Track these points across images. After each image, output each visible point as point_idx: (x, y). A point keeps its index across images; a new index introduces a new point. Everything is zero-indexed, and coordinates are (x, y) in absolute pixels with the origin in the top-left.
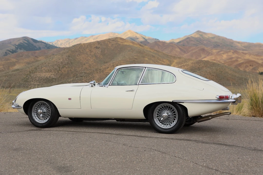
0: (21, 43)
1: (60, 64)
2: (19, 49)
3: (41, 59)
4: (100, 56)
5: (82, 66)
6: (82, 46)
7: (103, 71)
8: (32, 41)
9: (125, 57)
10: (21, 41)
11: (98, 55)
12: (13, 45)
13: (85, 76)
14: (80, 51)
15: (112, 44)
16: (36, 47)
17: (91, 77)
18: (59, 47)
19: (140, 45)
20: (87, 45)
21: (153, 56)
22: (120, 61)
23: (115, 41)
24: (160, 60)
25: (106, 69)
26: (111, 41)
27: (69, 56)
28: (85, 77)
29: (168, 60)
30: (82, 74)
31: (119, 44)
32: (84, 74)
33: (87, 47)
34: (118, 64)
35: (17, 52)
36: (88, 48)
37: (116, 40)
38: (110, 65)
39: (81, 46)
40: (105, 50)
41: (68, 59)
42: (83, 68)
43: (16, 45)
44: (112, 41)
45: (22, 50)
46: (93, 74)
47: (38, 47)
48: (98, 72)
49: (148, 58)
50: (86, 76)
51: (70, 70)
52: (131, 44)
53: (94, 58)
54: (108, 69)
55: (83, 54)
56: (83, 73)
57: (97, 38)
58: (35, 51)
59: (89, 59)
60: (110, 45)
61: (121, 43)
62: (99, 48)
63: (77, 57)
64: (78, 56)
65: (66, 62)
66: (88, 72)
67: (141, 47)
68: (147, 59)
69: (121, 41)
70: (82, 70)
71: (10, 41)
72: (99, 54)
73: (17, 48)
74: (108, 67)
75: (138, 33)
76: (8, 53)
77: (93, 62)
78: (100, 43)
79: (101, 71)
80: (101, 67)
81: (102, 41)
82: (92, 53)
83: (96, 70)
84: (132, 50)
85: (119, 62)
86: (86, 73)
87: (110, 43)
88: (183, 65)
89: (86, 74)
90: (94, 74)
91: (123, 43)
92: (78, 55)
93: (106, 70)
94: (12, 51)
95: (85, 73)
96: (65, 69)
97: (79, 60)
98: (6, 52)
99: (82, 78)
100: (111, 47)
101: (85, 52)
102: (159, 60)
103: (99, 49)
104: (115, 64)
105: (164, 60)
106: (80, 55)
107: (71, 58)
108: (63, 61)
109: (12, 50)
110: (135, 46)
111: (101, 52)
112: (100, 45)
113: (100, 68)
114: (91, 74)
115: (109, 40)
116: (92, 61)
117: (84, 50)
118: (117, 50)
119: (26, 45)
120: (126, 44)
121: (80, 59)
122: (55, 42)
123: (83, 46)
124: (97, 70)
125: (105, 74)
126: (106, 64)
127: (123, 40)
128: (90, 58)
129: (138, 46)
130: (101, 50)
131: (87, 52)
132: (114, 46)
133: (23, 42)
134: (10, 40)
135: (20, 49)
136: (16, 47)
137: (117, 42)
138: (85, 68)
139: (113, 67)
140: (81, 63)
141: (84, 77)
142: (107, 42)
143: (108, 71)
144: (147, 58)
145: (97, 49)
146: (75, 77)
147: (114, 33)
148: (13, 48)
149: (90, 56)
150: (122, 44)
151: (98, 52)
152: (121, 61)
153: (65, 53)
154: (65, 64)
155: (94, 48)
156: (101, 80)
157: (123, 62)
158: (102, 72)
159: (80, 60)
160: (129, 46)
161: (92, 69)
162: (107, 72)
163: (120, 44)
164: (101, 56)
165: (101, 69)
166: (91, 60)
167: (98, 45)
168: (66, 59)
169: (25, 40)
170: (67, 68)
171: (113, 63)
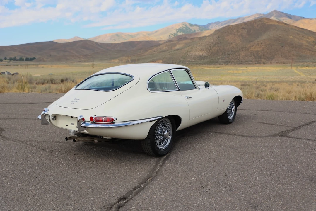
0: (181, 28)
1: (211, 44)
2: (179, 32)
6: (230, 27)
7: (248, 50)
8: (189, 25)
9: (269, 36)
10: (181, 26)
12: (175, 30)
14: (228, 32)
15: (258, 24)
16: (191, 30)
17: (237, 55)
20: (235, 27)
22: (265, 40)
24: (305, 38)
26: (257, 22)
27: (219, 37)
29: (313, 37)
30: (229, 52)
31: (264, 24)
34: (262, 42)
36: (235, 29)
37: (261, 21)
38: (255, 43)
40: (251, 30)
41: (217, 40)
42: (230, 47)
43: (177, 29)
48: (244, 50)
49: (293, 36)
51: (219, 49)
52: (276, 23)
53: (240, 38)
55: (231, 35)
56: (231, 52)
57: (243, 20)
60: (256, 25)
61: (267, 23)
62: (245, 29)
63: (226, 38)
64: (226, 37)
65: (216, 42)
66: (234, 50)
67: (286, 26)
68: (291, 37)
69: (266, 21)
70: (229, 49)
73: (178, 32)
74: (253, 46)
76: (171, 36)
77: (239, 41)
78: (247, 24)
79: (247, 49)
80: (247, 46)
81: (248, 22)
82: (239, 34)
83: (242, 48)
84: (276, 29)
87: (256, 23)
93: (251, 48)
94: (174, 34)
95: (232, 51)
96: (215, 48)
99: (229, 56)
100: (257, 27)
102: (303, 38)
104: (259, 42)
105: (310, 37)
106: (228, 35)
107: (220, 39)
108: (213, 41)
109: (174, 33)
110: (280, 25)
111: (247, 32)
112: (246, 26)
115: (255, 21)
117: (232, 31)
118: (262, 30)
119: (184, 29)
120: (271, 23)
126: (251, 43)
128: (237, 38)
130: (247, 31)
131: (234, 33)
132: (260, 26)
135: (180, 32)
136: (177, 31)
137: (262, 23)
138: (232, 47)
140: (229, 43)
141: (231, 55)
142: (253, 23)
143: (253, 49)
145: (243, 30)
146: (223, 55)
149: (237, 36)
153: (215, 34)
154: (215, 44)
155: (241, 28)
156: (246, 57)
157: (267, 40)
158: (247, 50)
159: (228, 40)
160: (274, 25)
161: (238, 47)
163: (266, 24)
164: (247, 35)
168: (216, 39)
169: (184, 25)
170: (216, 47)
171: (258, 42)
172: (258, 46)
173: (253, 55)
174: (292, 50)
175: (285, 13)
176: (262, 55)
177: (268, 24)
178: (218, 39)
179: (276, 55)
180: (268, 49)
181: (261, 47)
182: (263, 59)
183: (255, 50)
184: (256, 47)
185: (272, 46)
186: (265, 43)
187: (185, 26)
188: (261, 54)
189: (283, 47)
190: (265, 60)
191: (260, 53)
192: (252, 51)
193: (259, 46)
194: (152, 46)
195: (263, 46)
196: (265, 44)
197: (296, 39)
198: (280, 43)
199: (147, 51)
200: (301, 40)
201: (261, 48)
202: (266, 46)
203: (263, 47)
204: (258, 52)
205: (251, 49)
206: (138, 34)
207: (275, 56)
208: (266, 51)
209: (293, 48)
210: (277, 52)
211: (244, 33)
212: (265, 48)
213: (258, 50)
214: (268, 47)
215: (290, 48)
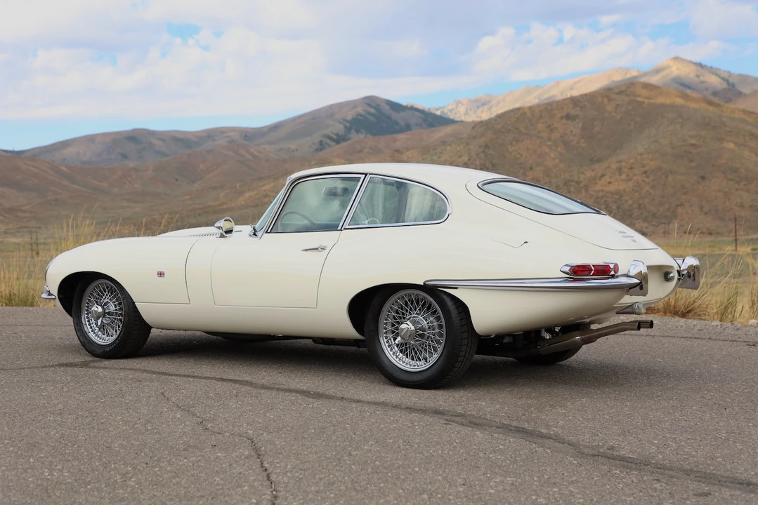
0: (361, 115)
2: (353, 131)
3: (410, 156)
4: (578, 142)
5: (525, 174)
6: (525, 113)
7: (586, 188)
8: (387, 107)
9: (657, 141)
10: (360, 110)
11: (571, 138)
12: (340, 122)
14: (517, 129)
15: (618, 103)
16: (396, 123)
18: (460, 120)
19: (710, 103)
20: (540, 111)
22: (641, 154)
23: (627, 95)
25: (598, 181)
26: (613, 96)
27: (486, 146)
31: (638, 102)
33: (541, 115)
34: (633, 164)
35: (349, 139)
36: (541, 121)
37: (628, 92)
38: (609, 167)
39: (521, 115)
40: (596, 123)
41: (482, 155)
43: (346, 120)
44: (617, 94)
45: (362, 133)
47: (402, 123)
48: (572, 189)
49: (735, 143)
52: (679, 101)
53: (559, 149)
54: (604, 179)
55: (527, 139)
57: (571, 89)
58: (394, 135)
59: (546, 153)
60: (609, 108)
61: (646, 101)
62: (575, 120)
63: (511, 149)
64: (511, 144)
67: (711, 108)
68: (731, 146)
69: (644, 92)
71: (330, 112)
72: (574, 136)
73: (348, 130)
74: (603, 176)
75: (706, 66)
76: (326, 144)
78: (580, 101)
79: (582, 185)
80: (582, 176)
81: (586, 95)
82: (556, 135)
84: (680, 120)
85: (639, 157)
87: (610, 100)
91: (651, 99)
93: (596, 184)
94: (335, 137)
97: (515, 156)
98: (321, 142)
100: (613, 114)
101: (535, 132)
103: (575, 123)
104: (623, 164)
106: (517, 141)
107: (491, 152)
108: (469, 160)
109: (337, 135)
110: (693, 105)
111: (583, 128)
112: (578, 108)
113: (579, 178)
115: (608, 93)
116: (554, 159)
117: (532, 125)
118: (632, 123)
119: (371, 118)
120: (660, 100)
121: (519, 154)
122: (450, 108)
123: (528, 113)
124: (569, 184)
125: (592, 196)
126: (596, 166)
127: (651, 90)
128: (547, 150)
129: (703, 105)
130: (580, 125)
131: (539, 132)
132: (623, 109)
133: (365, 111)
134: (331, 107)
135: (358, 131)
136: (346, 127)
137: (632, 98)
139: (618, 174)
140: (523, 166)
142: (600, 99)
143: (603, 185)
144: (732, 142)
145: (569, 122)
147: (628, 70)
148: (339, 129)
149: (549, 143)
150: (650, 103)
151: (571, 132)
152: (645, 156)
153: (474, 138)
155: (562, 118)
157: (650, 156)
158: (583, 190)
159: (518, 156)
160: (672, 107)
161: (553, 181)
162: (601, 188)
163: (643, 103)
164: (583, 141)
165: (581, 179)
166: (552, 156)
167: (574, 108)
168: (478, 154)
169: (369, 105)
171: (620, 162)
172: (620, 175)
174: (737, 190)
175: (711, 67)
176: (635, 205)
177: (652, 101)
178: (484, 152)
179: (682, 205)
180: (653, 187)
181: (630, 180)
182: (638, 219)
183: (612, 188)
184: (613, 180)
185: (667, 177)
186: (644, 167)
187: (372, 111)
188: (630, 202)
189: (703, 178)
190: (646, 225)
191: (627, 201)
192: (601, 194)
193: (624, 177)
194: (260, 179)
195: (636, 175)
196: (645, 169)
197: (746, 153)
198: (693, 164)
199: (241, 193)
201: (631, 184)
202: (648, 177)
203: (635, 178)
204: (621, 196)
205: (598, 187)
206: (209, 136)
207: (680, 210)
208: (648, 191)
209: (738, 182)
210: (684, 197)
211: (573, 133)
212: (644, 181)
213: (621, 188)
214: (653, 181)
215: (730, 182)
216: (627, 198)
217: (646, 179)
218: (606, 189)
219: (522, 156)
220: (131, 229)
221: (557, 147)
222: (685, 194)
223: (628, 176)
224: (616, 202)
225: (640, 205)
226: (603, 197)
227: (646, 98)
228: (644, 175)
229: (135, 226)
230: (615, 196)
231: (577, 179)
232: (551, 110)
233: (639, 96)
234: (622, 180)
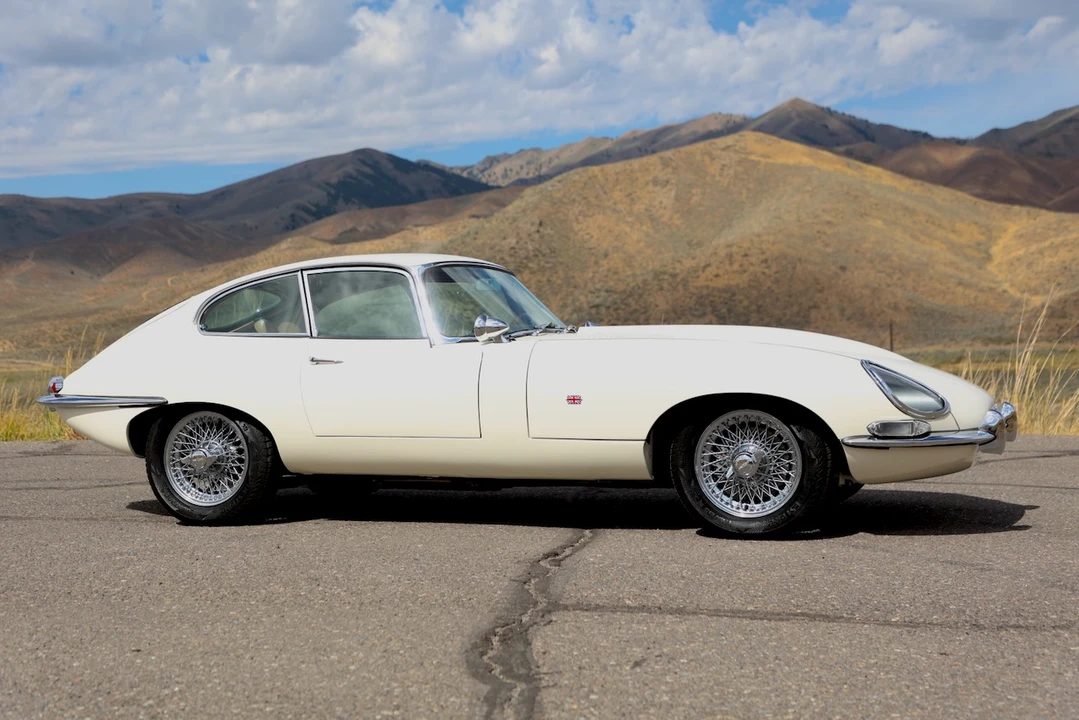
0: (350, 176)
1: (507, 258)
2: (340, 201)
4: (671, 219)
5: (596, 263)
6: (595, 176)
7: (685, 283)
8: (390, 166)
9: (779, 218)
10: (350, 169)
11: (661, 212)
12: (320, 187)
13: (608, 304)
14: (585, 198)
15: (724, 162)
16: (404, 189)
17: (636, 310)
18: (495, 184)
20: (617, 174)
21: (906, 209)
22: (759, 236)
23: (737, 152)
24: (939, 226)
25: (701, 273)
26: (718, 152)
27: (541, 223)
28: (611, 310)
29: (976, 223)
30: (598, 297)
31: (753, 161)
32: (606, 294)
33: (617, 180)
34: (749, 249)
35: (335, 212)
36: (618, 187)
37: (737, 148)
38: (716, 253)
39: (590, 178)
40: (694, 191)
41: (536, 236)
42: (601, 269)
43: (328, 184)
44: (723, 149)
45: (354, 203)
46: (645, 296)
47: (413, 189)
49: (884, 220)
50: (615, 303)
51: (549, 281)
52: (806, 161)
53: (645, 228)
54: (708, 270)
55: (599, 213)
56: (603, 294)
58: (403, 207)
59: (626, 233)
60: (714, 169)
61: (761, 159)
62: (666, 186)
63: (576, 227)
64: (577, 220)
65: (530, 247)
66: (622, 287)
67: (849, 172)
68: (879, 224)
69: (759, 148)
70: (596, 280)
71: (308, 170)
72: (665, 208)
73: (333, 198)
74: (708, 265)
75: (836, 112)
76: (301, 219)
78: (671, 159)
79: (678, 280)
80: (678, 265)
82: (639, 207)
83: (657, 276)
84: (809, 188)
85: (756, 239)
86: (616, 293)
87: (713, 159)
88: (1047, 243)
89: (616, 296)
90: (649, 294)
91: (768, 157)
92: (581, 218)
93: (698, 277)
94: (314, 209)
97: (582, 236)
98: (292, 216)
99: (597, 314)
100: (718, 178)
101: (610, 203)
103: (665, 190)
104: (734, 248)
105: (959, 226)
106: (585, 216)
107: (549, 231)
108: (518, 242)
109: (316, 206)
110: (825, 167)
111: (677, 198)
112: (670, 170)
113: (674, 268)
114: (636, 297)
115: (709, 149)
116: (638, 241)
117: (605, 193)
118: (744, 191)
119: (367, 182)
120: (781, 159)
121: (588, 234)
122: (481, 167)
124: (661, 277)
125: (694, 294)
126: (697, 252)
127: (769, 145)
128: (628, 229)
129: (839, 167)
130: (673, 193)
131: (615, 203)
132: (732, 172)
133: (358, 171)
134: (307, 164)
135: (347, 200)
136: (329, 194)
137: (743, 156)
138: (609, 270)
139: (727, 262)
140: (593, 251)
142: (698, 157)
143: (707, 280)
144: (880, 218)
145: (658, 188)
147: (731, 116)
148: (319, 196)
149: (630, 219)
150: (767, 164)
151: (661, 203)
152: (764, 238)
154: (526, 258)
155: (647, 183)
157: (771, 238)
158: (680, 287)
159: (587, 237)
160: (798, 168)
161: (638, 272)
162: (706, 283)
163: (758, 163)
164: (677, 216)
165: (678, 271)
166: (635, 237)
167: (663, 169)
168: (529, 235)
169: (364, 162)
170: (533, 273)
171: (729, 246)
172: (731, 264)
173: (709, 309)
174: (889, 286)
175: (843, 114)
176: (754, 307)
177: (770, 161)
178: (538, 231)
179: (816, 307)
180: (776, 281)
181: (745, 271)
183: (720, 283)
184: (721, 272)
185: (794, 268)
186: (763, 253)
187: (367, 170)
188: (746, 303)
189: (843, 268)
191: (741, 302)
192: (705, 292)
193: (736, 267)
195: (752, 264)
196: (763, 257)
197: (899, 234)
198: (829, 250)
200: (923, 238)
201: (746, 277)
202: (768, 267)
203: (751, 269)
204: (734, 294)
205: (701, 282)
206: (120, 206)
207: (813, 314)
208: (769, 288)
209: (889, 275)
210: (819, 295)
211: (663, 205)
212: (763, 273)
213: (733, 283)
214: (776, 273)
215: (879, 275)
216: (742, 297)
217: (766, 271)
218: (711, 284)
219: (592, 237)
220: (6, 347)
221: (642, 224)
222: (821, 291)
223: (741, 266)
224: (726, 303)
225: (759, 307)
226: (709, 295)
227: (762, 156)
228: (764, 265)
229: (12, 342)
230: (724, 295)
231: (671, 270)
232: (632, 171)
233: (751, 153)
234: (734, 272)
